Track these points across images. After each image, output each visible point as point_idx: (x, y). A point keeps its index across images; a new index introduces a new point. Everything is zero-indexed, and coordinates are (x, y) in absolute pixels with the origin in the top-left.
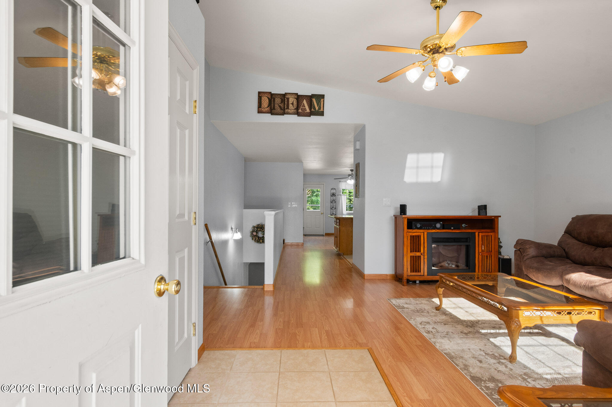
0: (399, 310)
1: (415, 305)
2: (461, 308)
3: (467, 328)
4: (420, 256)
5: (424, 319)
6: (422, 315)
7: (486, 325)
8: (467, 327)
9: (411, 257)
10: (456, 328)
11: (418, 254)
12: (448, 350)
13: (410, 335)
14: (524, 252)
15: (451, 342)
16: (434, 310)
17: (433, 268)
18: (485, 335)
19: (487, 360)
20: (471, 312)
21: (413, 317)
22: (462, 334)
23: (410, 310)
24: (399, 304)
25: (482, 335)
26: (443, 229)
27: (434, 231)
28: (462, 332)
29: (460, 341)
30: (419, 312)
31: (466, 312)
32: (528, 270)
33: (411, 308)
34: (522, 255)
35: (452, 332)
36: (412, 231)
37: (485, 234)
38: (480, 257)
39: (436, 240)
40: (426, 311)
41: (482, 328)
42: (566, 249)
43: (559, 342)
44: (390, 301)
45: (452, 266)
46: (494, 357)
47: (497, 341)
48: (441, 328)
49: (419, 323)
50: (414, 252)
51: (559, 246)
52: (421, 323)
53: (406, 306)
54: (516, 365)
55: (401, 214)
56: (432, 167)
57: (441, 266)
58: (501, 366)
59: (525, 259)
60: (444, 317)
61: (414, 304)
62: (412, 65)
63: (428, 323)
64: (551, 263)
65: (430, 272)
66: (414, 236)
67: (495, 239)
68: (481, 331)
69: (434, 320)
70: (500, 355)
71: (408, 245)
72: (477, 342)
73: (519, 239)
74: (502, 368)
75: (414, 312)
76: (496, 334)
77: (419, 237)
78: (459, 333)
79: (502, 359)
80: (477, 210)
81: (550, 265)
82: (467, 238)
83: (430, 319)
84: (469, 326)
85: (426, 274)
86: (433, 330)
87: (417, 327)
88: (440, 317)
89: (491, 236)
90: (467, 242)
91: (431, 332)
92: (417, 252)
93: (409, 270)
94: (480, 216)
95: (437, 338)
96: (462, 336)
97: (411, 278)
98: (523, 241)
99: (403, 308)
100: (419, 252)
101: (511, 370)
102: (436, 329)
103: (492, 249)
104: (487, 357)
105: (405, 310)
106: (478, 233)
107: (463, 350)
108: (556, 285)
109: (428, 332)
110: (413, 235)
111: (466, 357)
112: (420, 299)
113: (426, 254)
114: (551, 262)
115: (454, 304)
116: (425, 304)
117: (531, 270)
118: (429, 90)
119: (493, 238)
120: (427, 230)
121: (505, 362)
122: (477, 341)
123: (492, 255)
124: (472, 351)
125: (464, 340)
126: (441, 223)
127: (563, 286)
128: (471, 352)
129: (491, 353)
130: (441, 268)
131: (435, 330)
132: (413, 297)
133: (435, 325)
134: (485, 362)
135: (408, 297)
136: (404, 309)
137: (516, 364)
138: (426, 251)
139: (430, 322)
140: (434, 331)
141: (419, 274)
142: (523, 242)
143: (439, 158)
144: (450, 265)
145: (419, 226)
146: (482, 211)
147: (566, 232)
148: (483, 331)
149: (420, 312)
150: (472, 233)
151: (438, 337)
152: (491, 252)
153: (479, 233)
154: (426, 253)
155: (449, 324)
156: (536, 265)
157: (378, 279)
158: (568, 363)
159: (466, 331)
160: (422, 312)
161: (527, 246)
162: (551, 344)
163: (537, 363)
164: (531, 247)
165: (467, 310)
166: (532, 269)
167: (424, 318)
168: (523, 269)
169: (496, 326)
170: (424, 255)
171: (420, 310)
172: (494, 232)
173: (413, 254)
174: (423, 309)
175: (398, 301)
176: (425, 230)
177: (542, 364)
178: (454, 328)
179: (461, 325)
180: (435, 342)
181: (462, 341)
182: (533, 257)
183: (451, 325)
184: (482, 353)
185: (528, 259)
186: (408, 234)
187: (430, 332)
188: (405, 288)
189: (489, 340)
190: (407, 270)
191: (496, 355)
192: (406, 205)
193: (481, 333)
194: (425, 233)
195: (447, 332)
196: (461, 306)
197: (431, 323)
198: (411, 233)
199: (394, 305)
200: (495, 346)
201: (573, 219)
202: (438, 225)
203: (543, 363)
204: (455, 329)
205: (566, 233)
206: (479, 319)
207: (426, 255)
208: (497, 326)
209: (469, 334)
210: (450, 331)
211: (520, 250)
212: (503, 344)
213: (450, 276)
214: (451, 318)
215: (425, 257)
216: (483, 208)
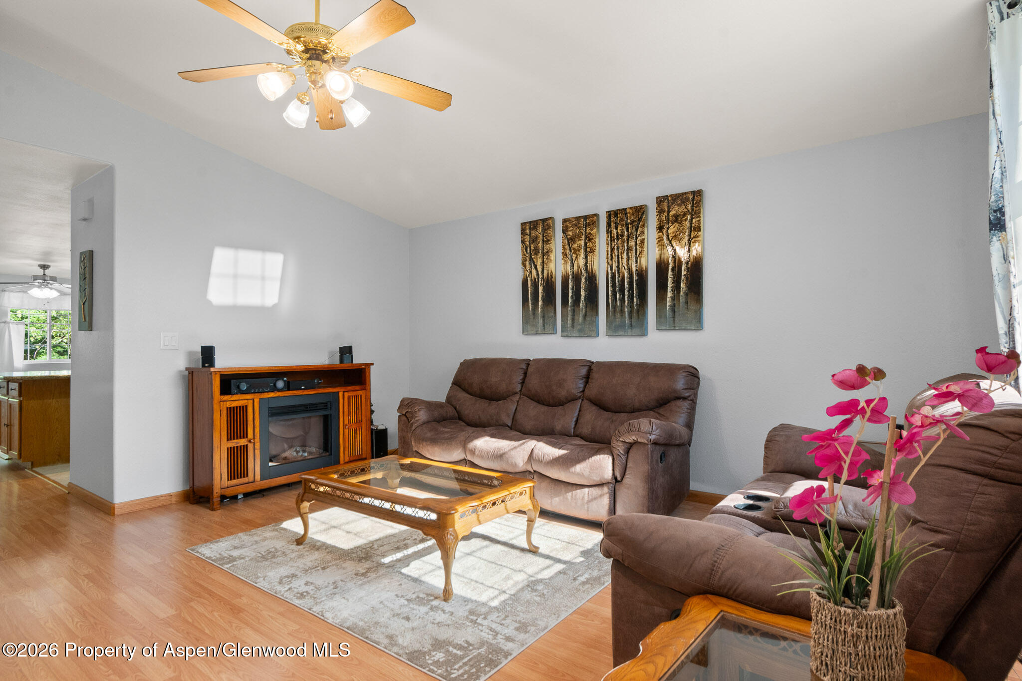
0: (225, 567)
1: (254, 547)
2: (334, 527)
3: (361, 564)
4: (247, 445)
5: (283, 571)
6: (274, 562)
7: (386, 548)
8: (360, 561)
9: (230, 450)
10: (344, 569)
11: (242, 442)
12: (351, 619)
13: (269, 616)
14: (412, 417)
15: (348, 600)
16: (293, 546)
17: (271, 464)
18: (391, 566)
19: (414, 612)
20: (355, 531)
21: (259, 575)
22: (359, 577)
23: (247, 559)
24: (220, 554)
25: (388, 567)
26: (289, 389)
27: (272, 395)
28: (357, 574)
29: (362, 593)
30: (267, 560)
31: (348, 532)
32: (419, 444)
33: (248, 554)
34: (409, 422)
35: (342, 581)
36: (231, 397)
37: (352, 394)
38: (346, 431)
39: (276, 412)
40: (280, 552)
41: (383, 556)
42: (457, 407)
43: (481, 543)
44: (198, 552)
45: (304, 454)
46: (420, 601)
47: (413, 569)
48: (321, 579)
49: (276, 584)
50: (234, 439)
51: (448, 403)
52: (281, 580)
53: (235, 553)
54: (453, 602)
55: (203, 366)
56: (263, 278)
57: (285, 458)
58: (437, 613)
59: (414, 428)
60: (316, 555)
61: (252, 545)
62: (265, 64)
63: (294, 576)
64: (446, 430)
65: (266, 473)
66: (234, 407)
67: (366, 401)
68: (382, 560)
69: (301, 566)
70: (427, 594)
71: (222, 426)
72: (386, 584)
73: (403, 398)
74: (440, 617)
75: (258, 562)
76: (406, 559)
77: (244, 409)
78: (354, 577)
79: (432, 600)
80: (338, 355)
81: (447, 432)
82: (327, 403)
83: (293, 567)
84: (363, 558)
85: (258, 477)
86: (309, 588)
87: (276, 593)
88: (311, 556)
89: (361, 396)
90: (326, 409)
91: (307, 592)
92: (240, 438)
93: (225, 476)
94: (342, 365)
95: (321, 601)
96: (361, 582)
97: (229, 492)
98: (409, 401)
99: (232, 559)
100: (244, 438)
101: (452, 614)
102: (312, 583)
103: (363, 417)
104: (411, 606)
105: (238, 562)
106: (342, 392)
107: (374, 610)
108: (457, 460)
109: (302, 596)
110: (232, 406)
111: (383, 619)
112: (259, 531)
113: (257, 440)
114: (446, 428)
115: (323, 523)
116: (272, 538)
117: (424, 444)
118: (296, 126)
119: (363, 400)
120: (258, 394)
121: (438, 604)
122: (386, 581)
123: (363, 426)
124: (390, 605)
125: (366, 587)
126: (285, 379)
127: (465, 459)
128: (387, 607)
129: (414, 596)
130: (284, 462)
131: (312, 587)
132: (242, 530)
133: (307, 576)
134: (414, 616)
135: (232, 534)
136: (235, 561)
137: (453, 600)
138: (258, 435)
139: (297, 573)
140: (312, 590)
141: (245, 480)
142: (411, 402)
143: (275, 261)
144: (300, 454)
145: (244, 387)
146: (346, 356)
147: (452, 384)
148: (387, 560)
149: (270, 556)
150: (333, 393)
151: (324, 599)
152: (361, 421)
153: (344, 392)
154: (258, 437)
155: (330, 565)
156: (429, 435)
157: (151, 509)
158: (506, 572)
159: (362, 569)
160: (274, 557)
161: (416, 408)
162: (475, 549)
163: (474, 587)
164: (421, 408)
165: (347, 527)
166: (426, 441)
167: (282, 569)
168: (413, 443)
169: (399, 544)
170: (254, 443)
171: (268, 554)
172: (364, 389)
173: (233, 443)
174: (273, 550)
175: (214, 546)
176: (256, 394)
177: (480, 586)
178: (341, 571)
179: (349, 560)
180: (322, 612)
181: (364, 592)
182: (424, 423)
183: (335, 567)
184: (403, 601)
185: (417, 427)
186: (223, 405)
187: (305, 594)
188: (217, 516)
189: (401, 573)
190: (221, 477)
191: (422, 596)
192: (214, 347)
193: (386, 565)
194: (257, 401)
195: (334, 583)
196: (335, 524)
197: (299, 574)
198: (228, 403)
199: (210, 558)
200: (415, 580)
201: (461, 364)
202: (280, 384)
203: (482, 584)
204: (345, 571)
205: (454, 384)
206: (372, 538)
207: (259, 441)
208: (401, 544)
209: (369, 574)
210: (338, 578)
211: (407, 415)
212: (422, 572)
213: (324, 476)
214: (328, 553)
215: (255, 446)
216: (346, 352)
